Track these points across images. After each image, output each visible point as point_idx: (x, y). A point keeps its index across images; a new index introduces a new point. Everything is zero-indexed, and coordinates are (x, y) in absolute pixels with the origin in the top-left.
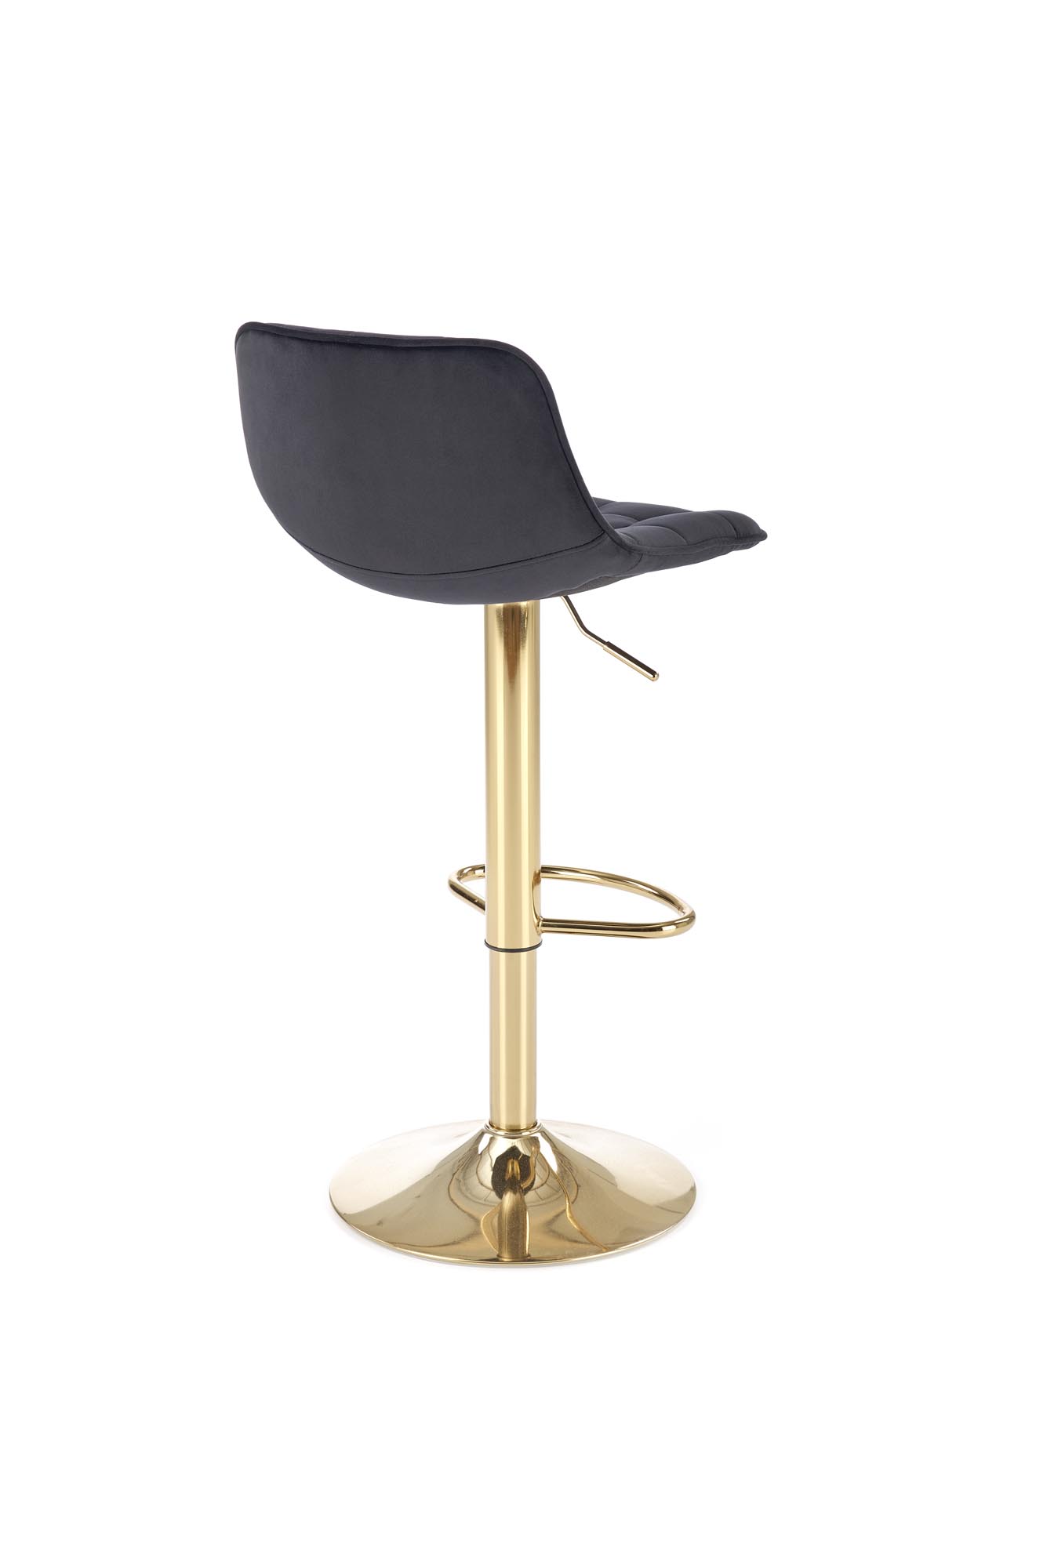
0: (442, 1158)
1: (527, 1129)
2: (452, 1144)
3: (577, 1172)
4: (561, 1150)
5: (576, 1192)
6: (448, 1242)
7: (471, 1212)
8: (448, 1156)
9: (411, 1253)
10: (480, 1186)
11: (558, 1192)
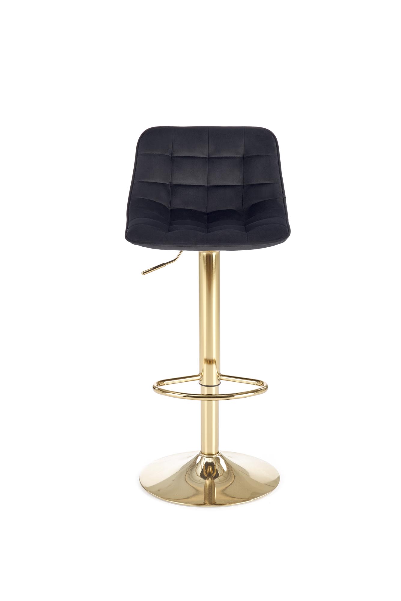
0: (183, 465)
1: (215, 454)
2: (186, 460)
3: (234, 470)
4: (228, 462)
5: (234, 478)
6: (185, 498)
7: (193, 486)
8: (185, 465)
10: (197, 476)
11: (227, 478)
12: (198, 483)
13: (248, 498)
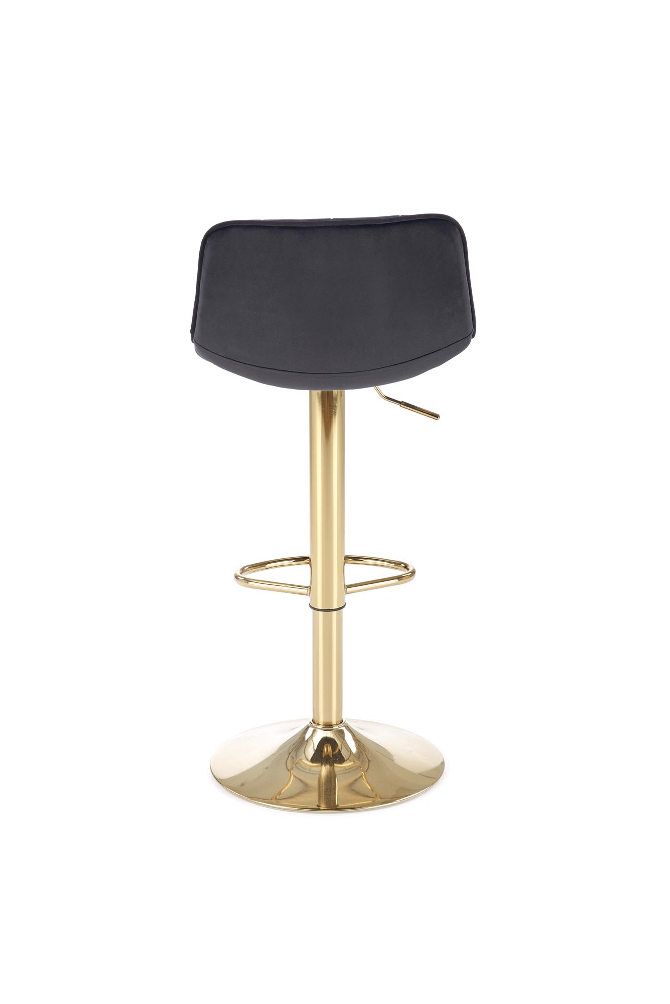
0: (282, 743)
1: (337, 725)
2: (289, 734)
3: (369, 751)
4: (358, 738)
5: (368, 764)
6: (285, 797)
7: (300, 778)
8: (286, 742)
12: (307, 772)
13: (392, 796)
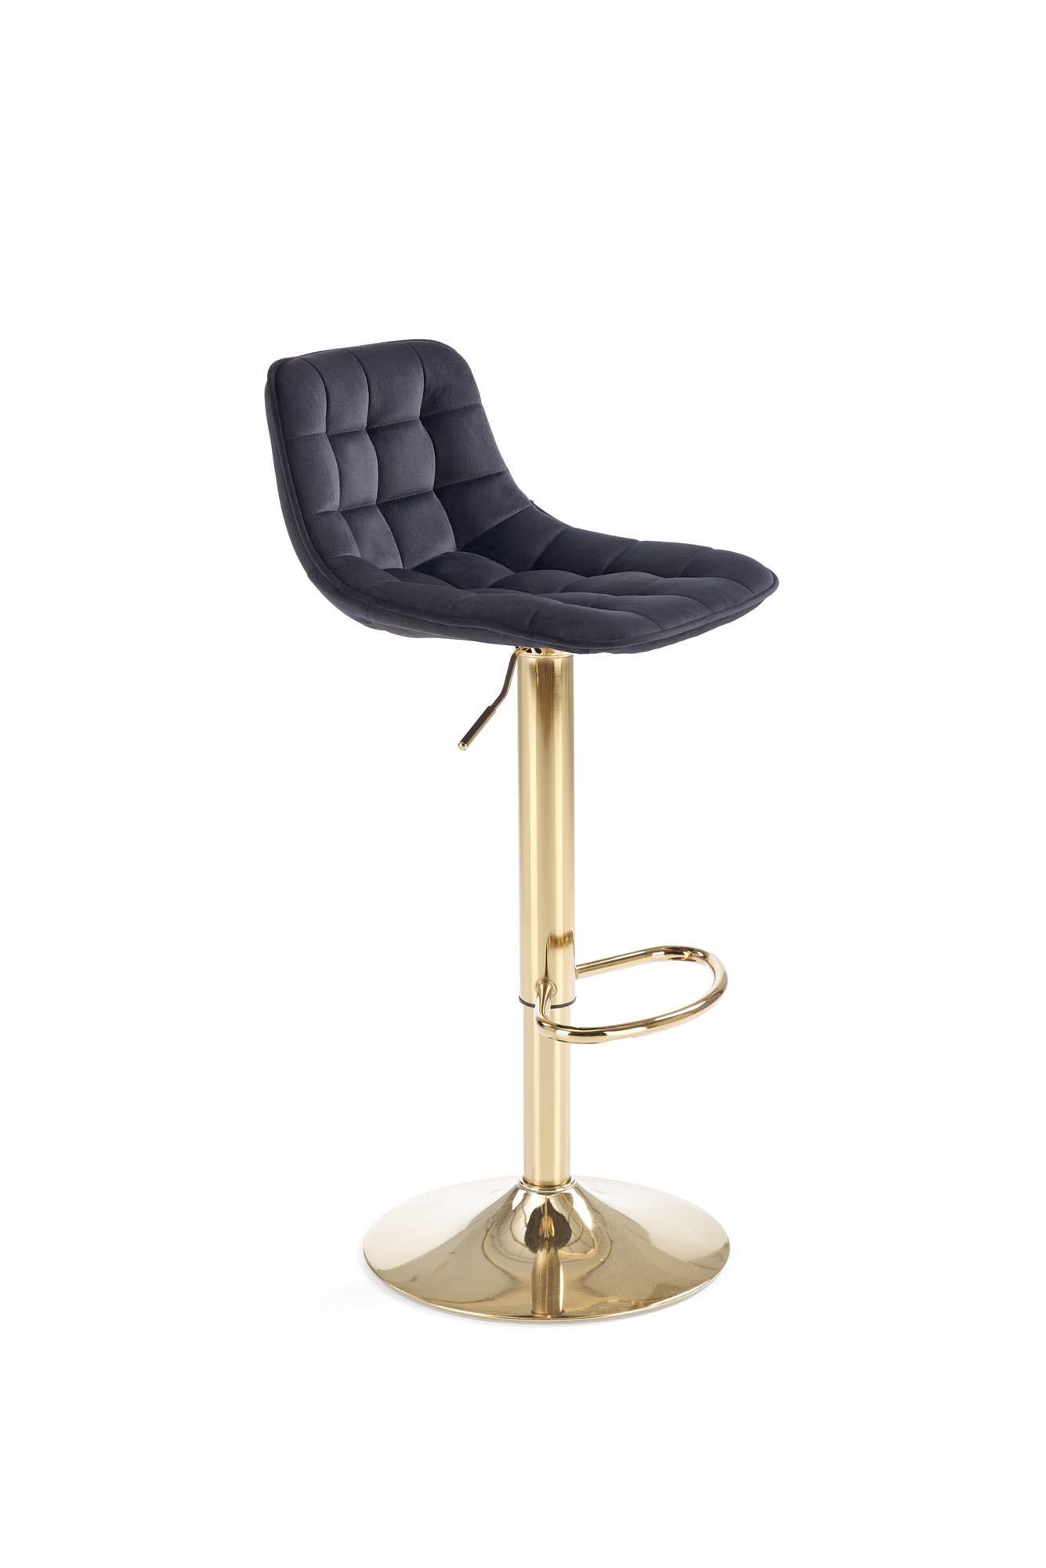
9: (444, 1310)
